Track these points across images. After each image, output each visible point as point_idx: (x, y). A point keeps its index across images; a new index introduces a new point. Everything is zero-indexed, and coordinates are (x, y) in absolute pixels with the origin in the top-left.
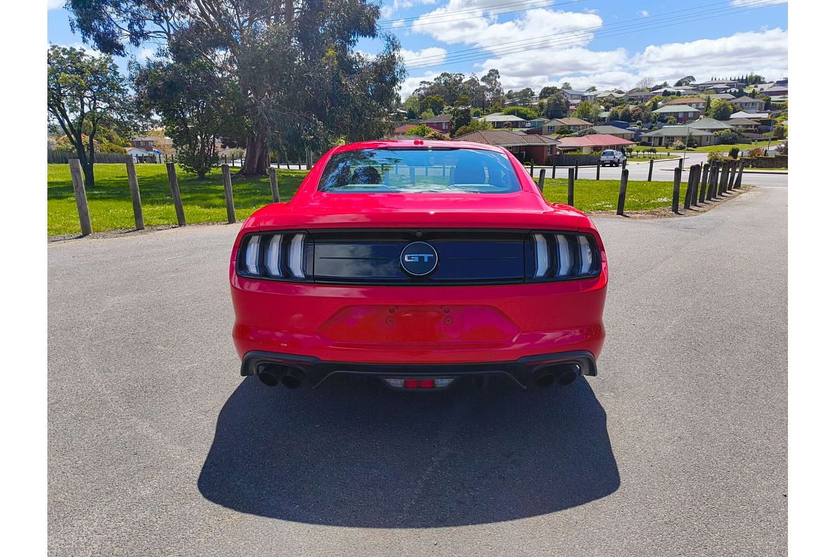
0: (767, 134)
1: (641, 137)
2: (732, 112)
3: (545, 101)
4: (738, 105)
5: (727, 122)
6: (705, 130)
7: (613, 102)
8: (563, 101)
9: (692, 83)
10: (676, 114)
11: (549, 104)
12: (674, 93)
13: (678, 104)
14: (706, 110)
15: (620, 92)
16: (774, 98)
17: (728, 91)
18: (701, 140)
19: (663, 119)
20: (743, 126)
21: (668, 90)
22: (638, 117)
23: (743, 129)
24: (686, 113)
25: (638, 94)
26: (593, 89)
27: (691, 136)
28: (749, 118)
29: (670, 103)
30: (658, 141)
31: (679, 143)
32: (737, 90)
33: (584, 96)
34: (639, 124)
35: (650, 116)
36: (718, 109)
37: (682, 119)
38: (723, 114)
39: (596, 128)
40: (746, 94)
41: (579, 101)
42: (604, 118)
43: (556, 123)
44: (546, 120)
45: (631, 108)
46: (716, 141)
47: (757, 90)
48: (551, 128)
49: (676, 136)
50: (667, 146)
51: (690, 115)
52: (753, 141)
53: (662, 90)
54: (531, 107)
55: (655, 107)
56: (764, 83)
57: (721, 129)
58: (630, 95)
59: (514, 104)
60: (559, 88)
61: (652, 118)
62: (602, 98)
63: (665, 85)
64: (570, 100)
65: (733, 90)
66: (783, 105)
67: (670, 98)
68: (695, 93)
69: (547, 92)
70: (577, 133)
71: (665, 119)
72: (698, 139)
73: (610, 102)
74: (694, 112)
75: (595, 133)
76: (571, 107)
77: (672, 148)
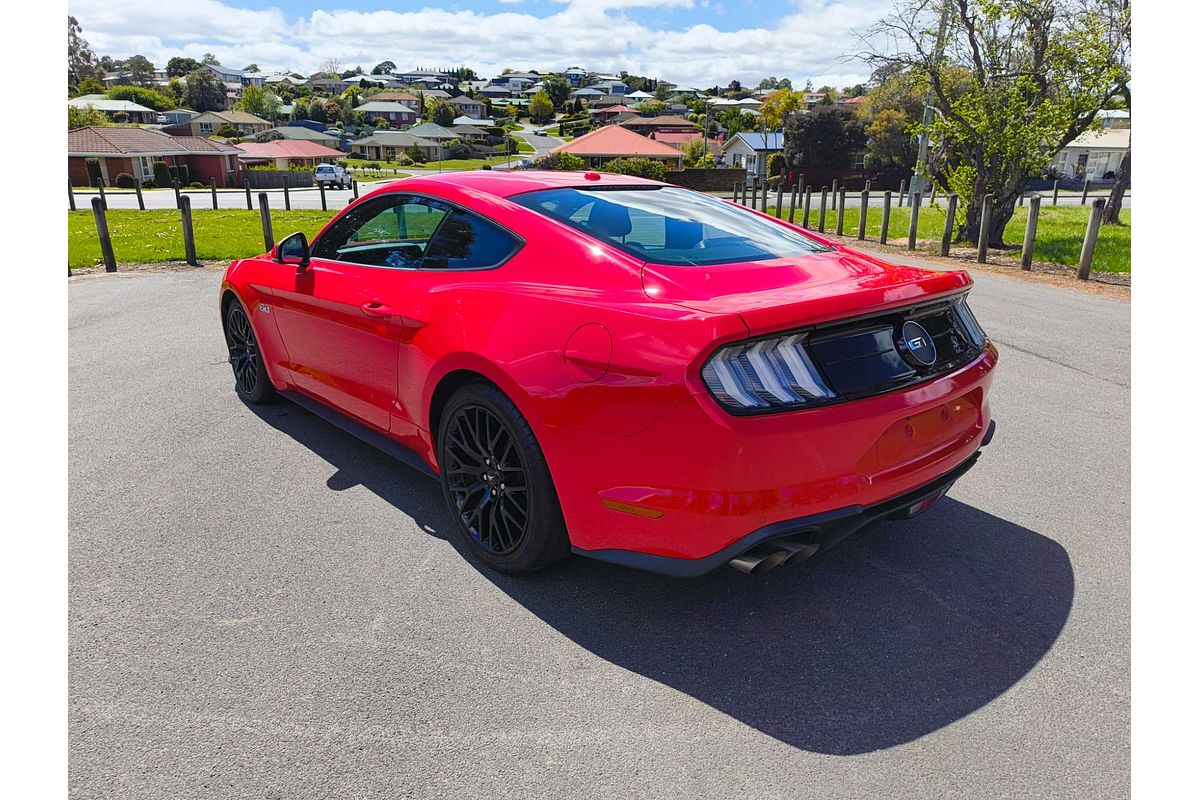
0: (498, 147)
1: (351, 146)
2: (454, 115)
3: (182, 81)
4: (457, 107)
5: (452, 129)
6: (429, 138)
7: (292, 91)
8: (214, 83)
9: (392, 71)
10: (386, 115)
11: (190, 87)
12: (374, 85)
13: (385, 101)
14: (422, 111)
15: (299, 77)
16: (495, 101)
17: (441, 87)
18: (429, 152)
19: (370, 121)
20: (471, 135)
21: (367, 79)
22: (336, 116)
23: (473, 139)
24: (399, 114)
25: (325, 81)
26: (255, 69)
27: (416, 147)
28: (476, 126)
29: (374, 97)
30: (374, 152)
31: (404, 156)
32: (452, 87)
33: (245, 79)
34: (339, 127)
35: (351, 116)
36: (437, 111)
37: (396, 122)
38: (445, 118)
39: (281, 130)
40: (463, 93)
41: (238, 86)
42: (288, 115)
43: (210, 118)
44: (194, 114)
45: (324, 101)
46: (447, 156)
47: (473, 88)
48: (206, 126)
49: (398, 147)
50: (388, 160)
51: (405, 117)
52: (488, 155)
53: (358, 78)
54: (159, 89)
55: (356, 104)
56: (476, 79)
57: (449, 139)
58: (315, 82)
59: (123, 81)
60: (199, 60)
61: (356, 119)
62: (274, 83)
63: (359, 71)
64: (225, 84)
65: (447, 86)
66: (506, 111)
67: (371, 90)
68: (402, 86)
69: (178, 67)
70: (253, 136)
71: (373, 120)
72: (425, 151)
73: (289, 92)
74: (408, 113)
75: (283, 138)
76: (230, 95)
77: (395, 163)
